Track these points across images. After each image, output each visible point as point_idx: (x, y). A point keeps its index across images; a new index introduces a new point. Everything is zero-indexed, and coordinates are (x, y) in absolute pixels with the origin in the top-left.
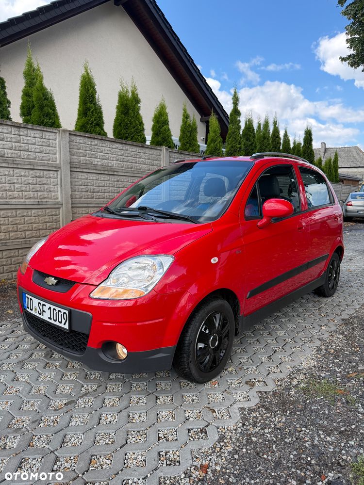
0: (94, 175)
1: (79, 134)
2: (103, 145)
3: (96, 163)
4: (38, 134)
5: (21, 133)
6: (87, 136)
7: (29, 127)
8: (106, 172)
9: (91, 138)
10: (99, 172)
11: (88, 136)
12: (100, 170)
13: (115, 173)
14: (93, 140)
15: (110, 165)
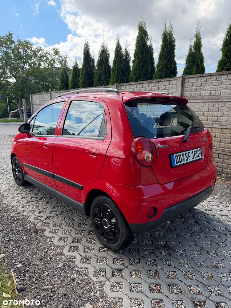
0: (200, 103)
1: (191, 77)
2: (212, 80)
3: (203, 94)
4: (167, 83)
5: (159, 85)
6: (197, 76)
7: (162, 80)
8: (210, 101)
9: (201, 77)
10: (204, 101)
11: (199, 76)
12: (205, 99)
13: (219, 101)
14: (203, 78)
15: (217, 94)
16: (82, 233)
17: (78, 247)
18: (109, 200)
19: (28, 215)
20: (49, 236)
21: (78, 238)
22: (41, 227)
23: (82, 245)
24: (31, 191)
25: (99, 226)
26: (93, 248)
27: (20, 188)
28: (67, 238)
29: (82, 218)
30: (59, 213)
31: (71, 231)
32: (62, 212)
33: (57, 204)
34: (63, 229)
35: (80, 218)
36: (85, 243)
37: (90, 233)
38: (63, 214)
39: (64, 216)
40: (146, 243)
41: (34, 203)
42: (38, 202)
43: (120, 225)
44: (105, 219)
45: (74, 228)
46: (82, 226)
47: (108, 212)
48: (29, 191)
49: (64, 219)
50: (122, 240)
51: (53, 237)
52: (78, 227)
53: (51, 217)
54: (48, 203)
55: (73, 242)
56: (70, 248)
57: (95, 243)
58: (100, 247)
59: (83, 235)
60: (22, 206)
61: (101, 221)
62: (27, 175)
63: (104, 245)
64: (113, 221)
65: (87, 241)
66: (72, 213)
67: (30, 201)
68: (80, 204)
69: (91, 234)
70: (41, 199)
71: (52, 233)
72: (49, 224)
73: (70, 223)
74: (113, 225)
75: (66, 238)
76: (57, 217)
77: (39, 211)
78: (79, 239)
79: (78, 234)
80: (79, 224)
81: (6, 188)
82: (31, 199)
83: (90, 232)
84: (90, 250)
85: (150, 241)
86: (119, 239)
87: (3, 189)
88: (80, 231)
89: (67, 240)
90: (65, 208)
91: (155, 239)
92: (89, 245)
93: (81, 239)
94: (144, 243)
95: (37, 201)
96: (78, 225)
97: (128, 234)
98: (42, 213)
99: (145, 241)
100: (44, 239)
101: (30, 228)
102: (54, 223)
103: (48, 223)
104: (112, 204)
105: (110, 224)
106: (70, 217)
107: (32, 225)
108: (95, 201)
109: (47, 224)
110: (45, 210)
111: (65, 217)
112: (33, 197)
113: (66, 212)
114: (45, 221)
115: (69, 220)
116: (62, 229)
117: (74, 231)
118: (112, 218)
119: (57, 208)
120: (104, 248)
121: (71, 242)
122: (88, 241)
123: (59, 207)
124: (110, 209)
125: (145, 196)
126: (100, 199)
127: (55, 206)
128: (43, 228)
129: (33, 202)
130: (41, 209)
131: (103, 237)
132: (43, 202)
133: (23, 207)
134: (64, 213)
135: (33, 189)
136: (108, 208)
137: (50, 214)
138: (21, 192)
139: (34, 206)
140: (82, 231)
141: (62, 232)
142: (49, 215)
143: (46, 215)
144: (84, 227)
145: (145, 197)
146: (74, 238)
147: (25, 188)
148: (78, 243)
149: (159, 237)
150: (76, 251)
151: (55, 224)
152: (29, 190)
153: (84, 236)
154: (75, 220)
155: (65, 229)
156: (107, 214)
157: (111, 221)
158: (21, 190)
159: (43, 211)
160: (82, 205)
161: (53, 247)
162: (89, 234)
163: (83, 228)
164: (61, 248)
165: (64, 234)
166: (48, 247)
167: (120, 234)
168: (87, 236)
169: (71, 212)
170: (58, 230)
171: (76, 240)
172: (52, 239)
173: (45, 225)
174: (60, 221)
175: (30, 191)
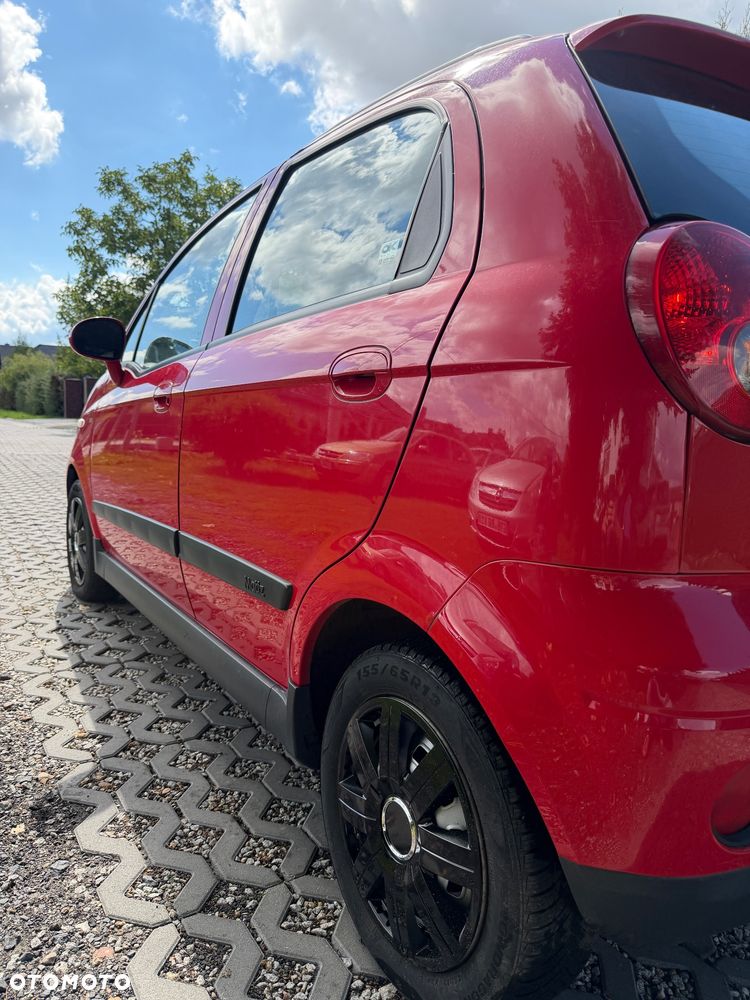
16: (276, 855)
17: (224, 948)
18: (430, 673)
19: (52, 721)
20: (94, 848)
21: (241, 887)
22: (81, 789)
23: (254, 935)
24: (116, 622)
25: (362, 834)
26: (310, 967)
27: (81, 607)
28: (184, 875)
29: (296, 771)
30: (192, 730)
31: (219, 833)
32: (209, 727)
33: (198, 687)
34: (181, 816)
35: (284, 769)
36: (273, 925)
37: (317, 864)
38: (209, 740)
39: (211, 747)
40: (651, 985)
41: (102, 675)
42: (123, 668)
43: (494, 861)
44: (398, 800)
45: (240, 822)
46: (286, 817)
47: (420, 755)
48: (107, 622)
49: (209, 762)
50: (503, 968)
51: (114, 856)
52: (264, 817)
53: (148, 748)
54: (162, 677)
55: (207, 906)
56: (176, 949)
57: (334, 933)
58: (358, 968)
59: (277, 872)
60: (47, 678)
61: (373, 810)
62: (103, 554)
63: (381, 963)
64: (451, 818)
65: (290, 912)
66: (254, 740)
67: (89, 664)
68: (276, 690)
69: (321, 870)
70: (138, 659)
71: (119, 830)
72: (125, 779)
73: (225, 792)
74: (447, 850)
75: (180, 874)
76: (177, 748)
77: (106, 709)
78: (248, 891)
79: (250, 861)
80: (273, 800)
81: (25, 604)
82: (100, 654)
83: (315, 856)
84: (290, 985)
85: (679, 972)
86: (482, 959)
87: (13, 607)
88: (265, 843)
89: (179, 887)
90: (227, 709)
91: (707, 961)
92: (293, 944)
93: (258, 892)
94: (640, 986)
95: (118, 666)
96: (262, 806)
97: (548, 936)
98: (114, 723)
99: (647, 973)
100: (60, 865)
101: (25, 789)
102: (148, 777)
103: (120, 774)
104: (451, 704)
105: (426, 842)
106: (238, 760)
107: (41, 775)
108: (350, 678)
109: (117, 778)
110: (134, 707)
111: (213, 757)
112: (109, 649)
113: (227, 729)
114: (112, 763)
115: (227, 773)
116: (175, 816)
117: (232, 837)
118: (445, 800)
119: (192, 707)
120: (382, 983)
121: (195, 904)
122: (294, 914)
123: (202, 703)
124: (434, 740)
125: (704, 667)
126: (380, 668)
127: (185, 697)
128: (83, 799)
129: (102, 666)
130: (119, 701)
131: (380, 910)
132: (142, 672)
133: (48, 684)
134: (216, 732)
135: (127, 618)
136: (421, 733)
137: (149, 728)
138: (75, 625)
139: (97, 685)
140: (277, 843)
141: (167, 835)
142: (140, 734)
143: (129, 733)
144: (295, 822)
145: (704, 674)
146: (221, 885)
147: (99, 611)
148: (232, 916)
149: (735, 954)
150: (206, 976)
151: (152, 784)
152: (107, 618)
153: (277, 879)
154: (257, 775)
155: (194, 817)
156: (414, 765)
157: (434, 820)
158: (79, 616)
159: (124, 713)
160: (283, 696)
161: (84, 927)
162: (309, 871)
163: (283, 828)
164: (130, 936)
165: (177, 848)
166: (57, 921)
167: (490, 925)
168: (293, 883)
169: (250, 733)
170: (153, 820)
171: (229, 900)
172: (103, 870)
173: (102, 783)
174: (181, 773)
175: (109, 625)
